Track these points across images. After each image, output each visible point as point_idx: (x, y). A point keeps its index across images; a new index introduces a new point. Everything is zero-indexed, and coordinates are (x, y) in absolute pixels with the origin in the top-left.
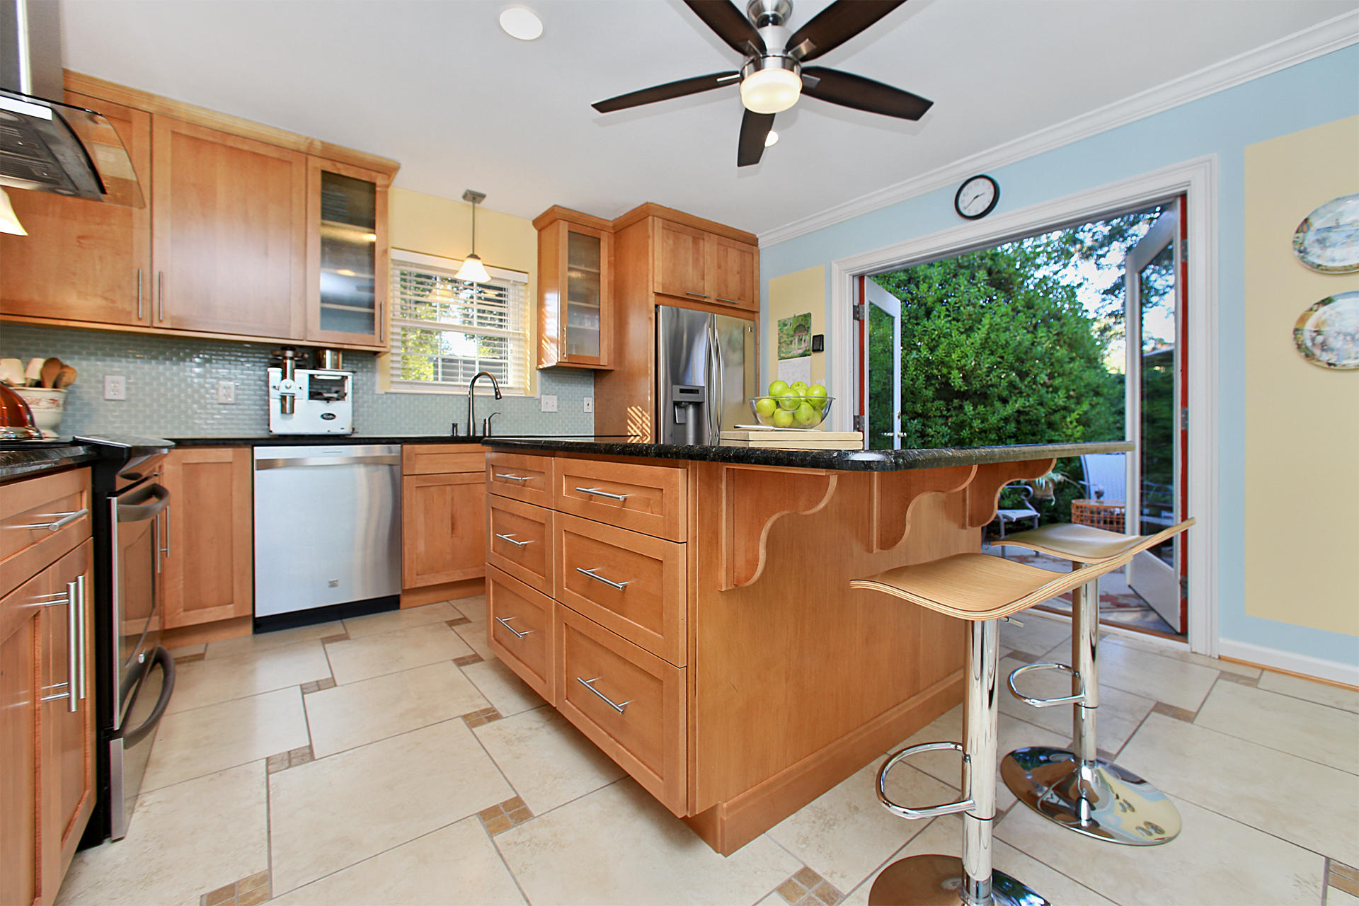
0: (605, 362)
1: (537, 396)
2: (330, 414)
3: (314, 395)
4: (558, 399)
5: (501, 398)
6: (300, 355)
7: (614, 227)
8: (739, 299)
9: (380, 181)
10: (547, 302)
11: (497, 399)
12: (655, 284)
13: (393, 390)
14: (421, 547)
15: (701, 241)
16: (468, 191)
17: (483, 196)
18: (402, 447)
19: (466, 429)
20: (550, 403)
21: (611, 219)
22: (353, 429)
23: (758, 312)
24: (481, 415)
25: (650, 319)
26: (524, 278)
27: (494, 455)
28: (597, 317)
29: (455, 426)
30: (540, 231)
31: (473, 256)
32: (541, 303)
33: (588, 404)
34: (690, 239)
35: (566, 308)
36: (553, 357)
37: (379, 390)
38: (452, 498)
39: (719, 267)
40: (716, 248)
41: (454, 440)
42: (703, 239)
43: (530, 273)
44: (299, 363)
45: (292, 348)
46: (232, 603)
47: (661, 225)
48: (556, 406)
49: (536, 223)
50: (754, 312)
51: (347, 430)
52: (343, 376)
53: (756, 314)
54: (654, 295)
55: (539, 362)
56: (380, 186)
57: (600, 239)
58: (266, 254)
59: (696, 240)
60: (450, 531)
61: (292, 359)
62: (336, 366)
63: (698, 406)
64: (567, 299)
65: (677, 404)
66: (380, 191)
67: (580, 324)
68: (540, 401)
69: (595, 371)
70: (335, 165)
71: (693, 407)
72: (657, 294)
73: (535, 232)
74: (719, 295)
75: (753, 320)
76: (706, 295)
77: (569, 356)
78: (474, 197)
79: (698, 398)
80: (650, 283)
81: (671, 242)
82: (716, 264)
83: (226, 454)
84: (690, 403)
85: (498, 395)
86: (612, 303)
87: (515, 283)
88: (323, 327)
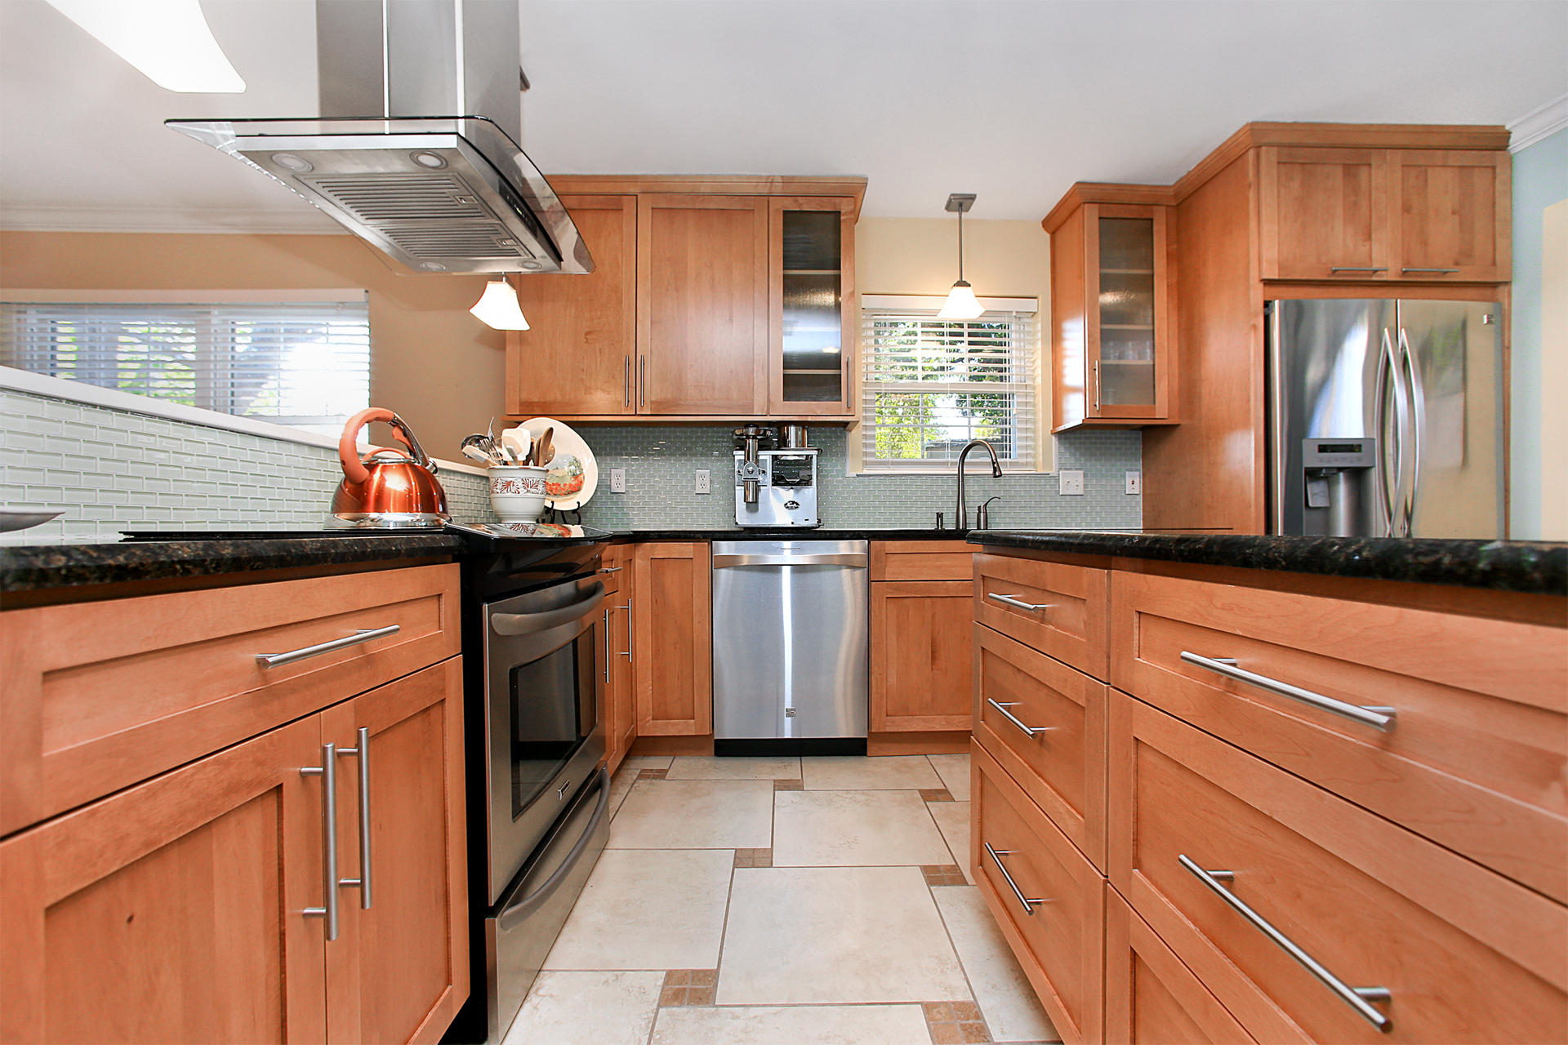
0: (1162, 410)
1: (1053, 472)
2: (793, 503)
3: (778, 481)
4: (1085, 475)
5: (1001, 475)
6: (762, 432)
7: (1176, 196)
8: (1457, 264)
9: (845, 207)
10: (1067, 335)
11: (995, 477)
12: (1264, 265)
13: (866, 472)
14: (893, 680)
15: (1364, 171)
16: (952, 195)
17: (972, 198)
18: (869, 543)
19: (954, 521)
20: (1073, 482)
21: (1172, 183)
22: (819, 521)
23: (1507, 283)
24: (975, 500)
25: (1255, 327)
26: (1031, 305)
27: (987, 558)
28: (1148, 343)
29: (940, 516)
30: (1053, 234)
31: (961, 283)
32: (1056, 337)
33: (1133, 481)
34: (1339, 171)
35: (1098, 336)
36: (1075, 412)
37: (851, 472)
38: (933, 616)
39: (1407, 209)
40: (1398, 175)
41: (939, 535)
42: (1370, 165)
43: (1040, 297)
44: (762, 443)
45: (755, 424)
46: (693, 718)
47: (1274, 159)
48: (1081, 486)
49: (1046, 223)
50: (1494, 285)
51: (813, 522)
52: (807, 456)
53: (1502, 290)
54: (1261, 285)
55: (1055, 425)
56: (845, 214)
57: (1152, 220)
58: (731, 320)
59: (1350, 170)
60: (930, 662)
61: (754, 437)
62: (801, 445)
63: (1358, 476)
64: (1099, 323)
65: (1313, 474)
66: (845, 220)
67: (1120, 358)
68: (1057, 479)
69: (1145, 429)
70: (797, 201)
71: (1347, 478)
72: (1268, 283)
73: (1048, 236)
74: (1407, 263)
75: (1493, 299)
76: (1375, 266)
77: (1103, 408)
78: (961, 203)
79: (1359, 460)
80: (1254, 265)
81: (1296, 185)
82: (1399, 203)
83: (686, 549)
84: (1340, 469)
85: (997, 474)
86: (1174, 318)
87: (1019, 316)
88: (786, 397)
